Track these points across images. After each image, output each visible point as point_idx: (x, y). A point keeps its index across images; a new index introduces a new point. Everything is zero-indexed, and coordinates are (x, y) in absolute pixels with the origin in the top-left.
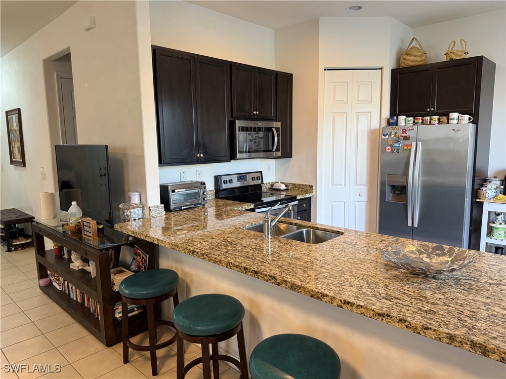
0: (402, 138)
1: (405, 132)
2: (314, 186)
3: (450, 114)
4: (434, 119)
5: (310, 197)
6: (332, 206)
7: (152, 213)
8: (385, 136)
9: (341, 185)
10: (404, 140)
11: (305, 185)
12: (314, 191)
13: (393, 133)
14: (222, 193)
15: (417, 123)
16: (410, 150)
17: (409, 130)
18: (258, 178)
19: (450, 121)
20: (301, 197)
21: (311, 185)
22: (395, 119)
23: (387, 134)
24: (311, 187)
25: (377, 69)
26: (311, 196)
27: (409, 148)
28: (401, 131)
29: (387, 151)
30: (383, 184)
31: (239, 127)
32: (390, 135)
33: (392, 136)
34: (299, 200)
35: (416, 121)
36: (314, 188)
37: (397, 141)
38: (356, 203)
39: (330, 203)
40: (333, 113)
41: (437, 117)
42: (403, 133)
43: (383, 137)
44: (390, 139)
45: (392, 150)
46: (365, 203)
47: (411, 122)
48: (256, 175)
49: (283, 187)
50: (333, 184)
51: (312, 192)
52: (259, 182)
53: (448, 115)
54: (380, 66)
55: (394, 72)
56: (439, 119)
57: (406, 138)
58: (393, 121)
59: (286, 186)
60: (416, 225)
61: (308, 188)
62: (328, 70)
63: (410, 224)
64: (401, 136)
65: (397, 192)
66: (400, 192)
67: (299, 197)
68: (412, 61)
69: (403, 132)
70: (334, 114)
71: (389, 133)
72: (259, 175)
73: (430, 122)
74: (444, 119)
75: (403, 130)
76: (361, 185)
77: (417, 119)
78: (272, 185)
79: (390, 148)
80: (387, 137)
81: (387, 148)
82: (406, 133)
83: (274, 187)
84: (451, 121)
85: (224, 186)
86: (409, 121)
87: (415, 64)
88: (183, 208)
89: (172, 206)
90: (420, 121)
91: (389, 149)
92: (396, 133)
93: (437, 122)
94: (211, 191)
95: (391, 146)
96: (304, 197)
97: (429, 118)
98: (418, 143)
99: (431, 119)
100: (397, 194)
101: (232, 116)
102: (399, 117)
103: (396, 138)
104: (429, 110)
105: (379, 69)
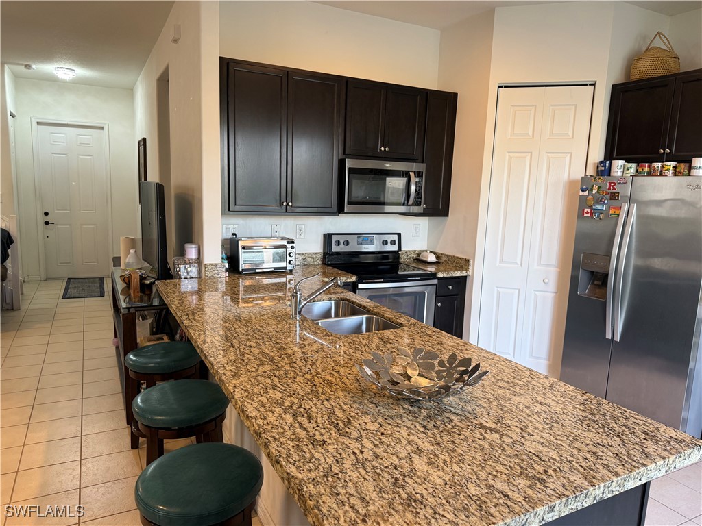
0: (608, 196)
1: (613, 186)
2: (471, 261)
3: (694, 159)
4: (667, 168)
5: (466, 277)
6: (499, 293)
7: (208, 273)
8: (583, 191)
9: (516, 263)
10: (611, 199)
11: (461, 258)
12: (470, 268)
13: (596, 187)
14: (331, 257)
15: (640, 173)
16: (618, 215)
17: (620, 183)
18: (393, 243)
19: (692, 171)
20: (445, 275)
21: (467, 258)
22: (607, 165)
23: (587, 189)
24: (467, 261)
25: (587, 85)
26: (465, 275)
27: (617, 212)
28: (608, 184)
29: (585, 215)
30: (575, 267)
31: (350, 169)
32: (592, 190)
33: (594, 192)
34: (439, 279)
35: (640, 170)
36: (471, 263)
37: (600, 201)
38: (538, 293)
39: (496, 289)
40: (509, 152)
41: (672, 164)
42: (609, 189)
43: (581, 193)
44: (590, 197)
45: (591, 214)
46: (553, 295)
47: (632, 170)
48: (389, 238)
49: (432, 258)
50: (501, 261)
51: (467, 270)
52: (395, 248)
53: (690, 162)
54: (590, 79)
55: (615, 88)
56: (675, 168)
57: (614, 197)
58: (603, 168)
59: (437, 257)
60: (618, 338)
61: (463, 263)
62: (505, 87)
63: (609, 336)
64: (607, 193)
65: (596, 282)
66: (600, 283)
67: (440, 275)
68: (647, 70)
69: (610, 186)
70: (511, 155)
71: (590, 187)
72: (395, 238)
73: (661, 171)
74: (683, 167)
75: (610, 183)
76: (548, 265)
77: (642, 166)
78: (419, 254)
79: (589, 210)
80: (586, 193)
81: (586, 210)
82: (614, 189)
83: (420, 258)
84: (694, 172)
85: (335, 249)
86: (628, 169)
87: (651, 75)
88: (257, 271)
89: (242, 267)
90: (646, 170)
91: (587, 213)
92: (599, 187)
93: (672, 171)
94: (316, 253)
95: (591, 207)
96: (450, 275)
97: (660, 165)
98: (632, 205)
99: (663, 167)
100: (596, 285)
101: (344, 153)
102: (613, 161)
103: (598, 195)
104: (662, 151)
105: (590, 85)
